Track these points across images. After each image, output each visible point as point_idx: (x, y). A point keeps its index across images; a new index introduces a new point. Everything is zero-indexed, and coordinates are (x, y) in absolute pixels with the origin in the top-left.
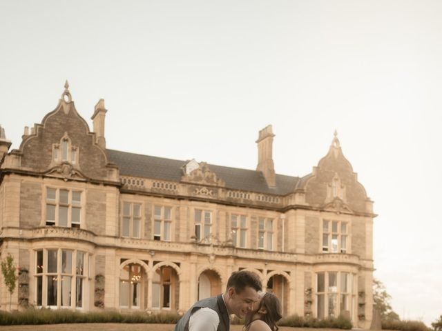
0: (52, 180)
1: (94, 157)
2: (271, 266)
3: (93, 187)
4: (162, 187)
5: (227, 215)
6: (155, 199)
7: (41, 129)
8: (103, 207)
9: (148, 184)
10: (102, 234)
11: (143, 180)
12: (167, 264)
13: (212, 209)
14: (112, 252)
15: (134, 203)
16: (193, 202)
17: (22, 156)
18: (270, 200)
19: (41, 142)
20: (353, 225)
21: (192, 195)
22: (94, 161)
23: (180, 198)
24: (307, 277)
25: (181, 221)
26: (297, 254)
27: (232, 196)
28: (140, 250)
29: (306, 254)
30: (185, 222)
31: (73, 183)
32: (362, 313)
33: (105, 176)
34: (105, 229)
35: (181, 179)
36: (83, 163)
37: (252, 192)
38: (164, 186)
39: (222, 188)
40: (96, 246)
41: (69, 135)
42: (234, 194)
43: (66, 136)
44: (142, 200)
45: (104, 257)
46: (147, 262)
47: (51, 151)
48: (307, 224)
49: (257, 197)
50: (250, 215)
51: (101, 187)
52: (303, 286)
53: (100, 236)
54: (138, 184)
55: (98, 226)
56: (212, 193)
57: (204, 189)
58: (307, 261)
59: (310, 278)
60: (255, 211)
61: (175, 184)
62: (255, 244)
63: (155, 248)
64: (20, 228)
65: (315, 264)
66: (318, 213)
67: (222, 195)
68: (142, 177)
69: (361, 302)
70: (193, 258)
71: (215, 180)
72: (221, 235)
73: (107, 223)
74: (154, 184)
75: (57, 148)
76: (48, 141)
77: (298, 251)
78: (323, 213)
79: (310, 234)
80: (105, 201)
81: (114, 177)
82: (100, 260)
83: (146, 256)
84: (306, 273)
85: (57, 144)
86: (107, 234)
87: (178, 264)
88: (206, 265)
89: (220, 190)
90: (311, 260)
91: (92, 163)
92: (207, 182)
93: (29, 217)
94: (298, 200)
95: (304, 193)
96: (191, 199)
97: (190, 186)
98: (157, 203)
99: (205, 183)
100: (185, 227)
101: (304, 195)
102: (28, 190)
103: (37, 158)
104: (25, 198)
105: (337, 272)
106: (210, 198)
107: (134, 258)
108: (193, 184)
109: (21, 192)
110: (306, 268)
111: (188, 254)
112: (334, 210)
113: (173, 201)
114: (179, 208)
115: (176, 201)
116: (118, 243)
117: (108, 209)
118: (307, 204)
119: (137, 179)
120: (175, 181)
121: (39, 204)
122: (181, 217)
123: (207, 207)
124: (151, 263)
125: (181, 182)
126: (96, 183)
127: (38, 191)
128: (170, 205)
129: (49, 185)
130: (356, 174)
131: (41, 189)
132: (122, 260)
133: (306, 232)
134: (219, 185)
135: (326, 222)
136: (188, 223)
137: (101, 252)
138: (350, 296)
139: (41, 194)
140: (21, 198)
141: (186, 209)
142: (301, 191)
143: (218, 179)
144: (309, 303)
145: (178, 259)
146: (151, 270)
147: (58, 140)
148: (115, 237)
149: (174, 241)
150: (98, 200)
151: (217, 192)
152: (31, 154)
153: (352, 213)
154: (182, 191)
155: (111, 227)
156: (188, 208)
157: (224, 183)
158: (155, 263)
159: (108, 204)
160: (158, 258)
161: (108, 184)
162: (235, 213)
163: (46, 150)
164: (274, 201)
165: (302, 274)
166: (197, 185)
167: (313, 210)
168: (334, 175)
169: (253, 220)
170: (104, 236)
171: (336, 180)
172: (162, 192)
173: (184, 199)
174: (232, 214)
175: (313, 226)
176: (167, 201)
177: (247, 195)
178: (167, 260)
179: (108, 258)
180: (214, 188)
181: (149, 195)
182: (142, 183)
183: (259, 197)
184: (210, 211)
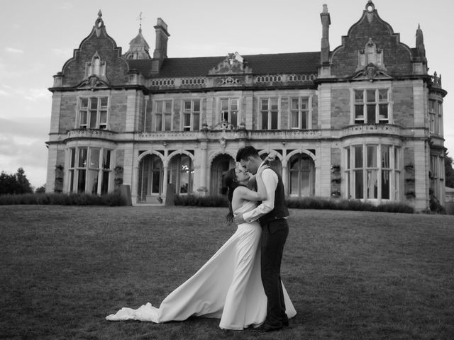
0: (84, 92)
1: (119, 67)
2: (291, 146)
3: (116, 92)
4: (191, 83)
5: (254, 100)
6: (184, 95)
7: (78, 53)
8: (125, 107)
9: (178, 82)
10: (123, 131)
11: (172, 79)
12: (180, 152)
13: (238, 96)
14: (131, 145)
15: (166, 101)
16: (218, 92)
17: (63, 76)
19: (78, 62)
20: (394, 91)
21: (217, 86)
22: (118, 71)
23: (206, 90)
24: (334, 153)
25: (207, 111)
26: (321, 130)
27: (261, 81)
28: (155, 142)
29: (332, 129)
30: (211, 112)
31: (99, 91)
32: (411, 190)
33: (127, 81)
34: (125, 127)
35: (208, 73)
36: (110, 73)
37: (281, 74)
38: (192, 81)
39: (248, 74)
40: (116, 142)
41: (98, 53)
42: (263, 78)
43: (96, 54)
44: (172, 97)
45: (123, 151)
46: (162, 152)
47: (84, 68)
48: (334, 98)
49: (289, 78)
50: (280, 96)
51: (124, 91)
52: (329, 163)
53: (121, 133)
54: (169, 84)
55: (120, 124)
56: (238, 81)
57: (230, 78)
58: (333, 137)
59: (339, 154)
60: (286, 92)
61: (203, 78)
62: (286, 124)
63: (170, 139)
64: (59, 134)
65: (342, 139)
66: (347, 85)
67: (248, 81)
68: (172, 77)
69: (409, 177)
70: (203, 145)
71: (241, 68)
72: (247, 120)
73: (127, 121)
74: (183, 81)
75: (90, 65)
76: (83, 61)
77: (323, 127)
78: (352, 83)
79: (337, 108)
80: (126, 102)
81: (135, 81)
82: (121, 153)
83: (161, 147)
84: (333, 150)
85: (89, 62)
86: (127, 130)
87: (192, 152)
88: (217, 150)
89: (247, 77)
90: (340, 134)
91: (117, 73)
92: (234, 71)
93: (66, 124)
94: (324, 73)
95: (329, 66)
96: (216, 90)
97: (216, 78)
98: (185, 98)
99: (231, 72)
100: (211, 116)
101: (330, 68)
102: (67, 102)
103: (74, 76)
104: (64, 110)
106: (236, 85)
107: (150, 150)
108: (219, 76)
109: (61, 105)
110: (333, 144)
112: (366, 78)
113: (200, 94)
114: (206, 99)
115: (203, 94)
116: (137, 137)
117: (128, 109)
118: (334, 77)
119: (167, 80)
120: (203, 76)
121: (74, 112)
122: (207, 108)
123: (232, 95)
124: (166, 153)
125: (207, 76)
126: (119, 88)
127: (74, 102)
128: (198, 98)
129: (82, 96)
130: (398, 34)
131: (76, 100)
132: (141, 152)
133: (332, 105)
134: (246, 72)
135: (359, 95)
136: (213, 112)
137: (121, 146)
138: (393, 172)
139: (75, 104)
140: (61, 109)
141: (212, 99)
142: (326, 64)
143: (244, 67)
144: (337, 181)
145: (192, 147)
146: (166, 159)
147: (90, 59)
148: (134, 133)
150: (121, 102)
151: (244, 79)
152: (70, 74)
153: (390, 77)
154: (209, 83)
155: (130, 124)
156: (214, 99)
157: (251, 70)
158: (170, 152)
159: (128, 105)
160: (172, 147)
161: (127, 88)
162: (265, 96)
163: (81, 69)
164: (308, 79)
165: (329, 151)
166: (224, 76)
167: (340, 82)
168: (368, 40)
169: (283, 101)
170: (124, 133)
171: (370, 45)
172: (190, 88)
173: (209, 91)
174: (261, 98)
175: (341, 98)
176: (195, 95)
177: (277, 78)
178: (180, 149)
179: (126, 152)
180: (240, 77)
181: (178, 92)
182: (173, 82)
183: (291, 77)
184: (235, 98)
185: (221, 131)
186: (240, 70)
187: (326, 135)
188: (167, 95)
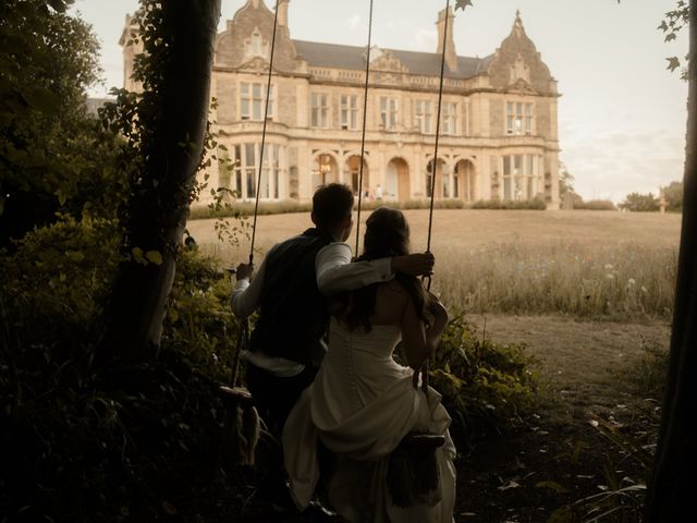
1: (284, 50)
2: (458, 151)
3: (283, 79)
4: (348, 76)
5: (412, 101)
6: (342, 88)
7: (233, 25)
8: (294, 99)
9: (334, 74)
10: (294, 126)
11: (329, 69)
12: (357, 153)
13: (397, 96)
14: (304, 143)
16: (378, 90)
18: (453, 84)
19: (233, 38)
20: (537, 106)
21: (377, 83)
22: (284, 54)
24: (493, 161)
25: (368, 110)
27: (416, 82)
28: (331, 141)
29: (491, 138)
30: (372, 110)
32: (548, 194)
33: (295, 68)
34: (296, 121)
38: (350, 75)
39: (406, 74)
40: (289, 138)
41: (259, 29)
42: (418, 79)
43: (256, 30)
44: (329, 90)
45: (297, 149)
46: (337, 152)
47: (243, 46)
48: (491, 107)
50: (434, 100)
51: (291, 79)
52: (489, 170)
53: (293, 128)
54: (324, 74)
55: (290, 118)
56: (397, 80)
57: (389, 76)
58: (492, 145)
59: (496, 161)
61: (361, 72)
63: (345, 138)
65: (500, 148)
66: (502, 96)
67: (406, 82)
68: (328, 67)
69: (547, 183)
70: (381, 146)
71: (399, 65)
72: (406, 121)
73: (298, 115)
74: (340, 73)
75: (248, 43)
76: (240, 36)
77: (484, 135)
78: (507, 95)
79: (494, 117)
80: (296, 93)
81: (303, 69)
82: (294, 152)
83: (336, 147)
84: (492, 157)
85: (248, 39)
86: (300, 125)
87: (367, 153)
88: (394, 152)
89: (404, 76)
90: (497, 143)
92: (391, 68)
94: (482, 83)
95: (487, 75)
96: (376, 87)
97: (374, 74)
99: (389, 69)
100: (371, 115)
101: (488, 78)
102: (224, 86)
103: (230, 54)
105: (523, 155)
106: (395, 84)
107: (325, 148)
108: (377, 71)
110: (492, 152)
111: (377, 142)
112: (519, 92)
115: (362, 90)
116: (309, 134)
117: (298, 102)
118: (492, 87)
119: (323, 70)
120: (360, 69)
121: (234, 99)
122: (368, 105)
123: (392, 94)
124: (341, 153)
125: (365, 71)
126: (286, 76)
127: (233, 87)
128: (356, 93)
129: (243, 80)
130: (539, 53)
131: (235, 84)
132: (314, 151)
133: (491, 114)
134: (403, 71)
135: (510, 103)
136: (374, 111)
137: (294, 144)
138: (536, 178)
139: (235, 90)
141: (371, 97)
142: (485, 74)
143: (402, 66)
144: (495, 186)
146: (341, 160)
147: (249, 35)
148: (305, 129)
149: (361, 129)
150: (289, 92)
151: (401, 79)
152: (225, 50)
153: (536, 93)
155: (302, 118)
157: (408, 69)
158: (345, 152)
159: (298, 97)
160: (348, 147)
161: (296, 77)
162: (420, 98)
163: (237, 46)
165: (488, 158)
166: (382, 72)
167: (497, 93)
168: (517, 56)
170: (297, 128)
171: (519, 60)
172: (348, 81)
173: (370, 88)
174: (416, 100)
175: (497, 108)
176: (353, 89)
177: (431, 80)
178: (356, 149)
179: (300, 150)
180: (398, 75)
182: (329, 73)
184: (394, 98)
185: (396, 133)
186: (397, 68)
187: (487, 142)
188: (324, 87)
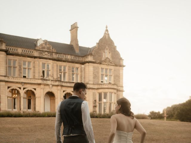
4: (26, 52)
5: (57, 66)
6: (23, 58)
9: (20, 51)
11: (17, 48)
12: (30, 89)
13: (50, 63)
14: (3, 83)
15: (13, 60)
16: (41, 59)
18: (77, 59)
20: (114, 71)
21: (41, 56)
23: (35, 57)
24: (94, 95)
25: (36, 69)
26: (89, 84)
27: (59, 57)
28: (17, 83)
29: (93, 84)
30: (38, 69)
35: (35, 48)
37: (68, 55)
38: (28, 52)
39: (55, 52)
42: (60, 55)
44: (17, 58)
46: (20, 88)
48: (94, 70)
49: (71, 57)
50: (68, 66)
52: (92, 99)
54: (15, 50)
56: (50, 55)
57: (46, 53)
58: (94, 87)
59: (95, 95)
60: (70, 64)
61: (33, 50)
62: (70, 79)
63: (24, 81)
65: (98, 89)
66: (99, 65)
67: (55, 56)
68: (17, 47)
70: (42, 86)
71: (51, 48)
72: (54, 75)
73: (1, 69)
74: (23, 50)
77: (90, 82)
78: (101, 65)
79: (95, 75)
81: (4, 47)
83: (20, 86)
84: (94, 93)
86: (1, 74)
87: (35, 89)
88: (48, 89)
89: (54, 54)
90: (96, 87)
92: (48, 49)
94: (90, 58)
95: (92, 55)
96: (40, 58)
97: (40, 51)
98: (24, 60)
100: (38, 71)
101: (93, 56)
105: (107, 92)
106: (49, 57)
107: (14, 86)
108: (41, 51)
110: (94, 91)
111: (40, 84)
112: (106, 64)
114: (34, 62)
115: (33, 59)
116: (6, 79)
117: (1, 63)
118: (94, 61)
119: (14, 48)
120: (33, 49)
122: (36, 67)
123: (48, 62)
124: (22, 89)
125: (35, 50)
128: (31, 61)
130: (116, 46)
132: (9, 87)
133: (93, 73)
134: (53, 51)
135: (102, 69)
136: (39, 69)
138: (113, 103)
141: (38, 63)
142: (91, 55)
143: (53, 48)
144: (95, 107)
145: (35, 87)
146: (22, 92)
148: (5, 76)
149: (32, 78)
151: (52, 55)
153: (114, 65)
154: (36, 54)
155: (2, 71)
156: (39, 62)
157: (56, 50)
158: (24, 89)
160: (25, 86)
161: (1, 50)
162: (61, 64)
164: (78, 59)
165: (92, 93)
166: (43, 51)
167: (97, 63)
168: (106, 47)
169: (69, 68)
171: (107, 49)
172: (26, 54)
173: (37, 58)
174: (59, 65)
175: (96, 71)
176: (29, 59)
177: (66, 56)
178: (30, 87)
179: (1, 86)
180: (51, 53)
181: (20, 56)
182: (17, 50)
183: (72, 57)
184: (49, 64)
185: (49, 80)
186: (50, 50)
187: (91, 86)
188: (14, 56)
